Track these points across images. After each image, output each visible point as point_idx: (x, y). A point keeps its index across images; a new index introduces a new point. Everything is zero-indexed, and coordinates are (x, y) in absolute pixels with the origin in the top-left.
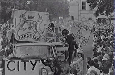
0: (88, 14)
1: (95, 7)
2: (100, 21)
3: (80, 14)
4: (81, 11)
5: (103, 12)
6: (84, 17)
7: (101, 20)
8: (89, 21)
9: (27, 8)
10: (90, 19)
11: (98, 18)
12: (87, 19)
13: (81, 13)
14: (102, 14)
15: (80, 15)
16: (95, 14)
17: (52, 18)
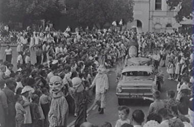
0: (165, 17)
1: (176, 6)
2: (185, 29)
3: (151, 17)
4: (153, 11)
5: (191, 14)
6: (158, 22)
7: (188, 28)
8: (166, 29)
9: (61, 5)
10: (169, 25)
11: (183, 25)
12: (164, 26)
13: (154, 15)
14: (189, 18)
15: (152, 20)
16: (176, 17)
17: (105, 23)
